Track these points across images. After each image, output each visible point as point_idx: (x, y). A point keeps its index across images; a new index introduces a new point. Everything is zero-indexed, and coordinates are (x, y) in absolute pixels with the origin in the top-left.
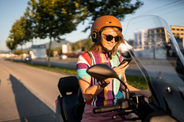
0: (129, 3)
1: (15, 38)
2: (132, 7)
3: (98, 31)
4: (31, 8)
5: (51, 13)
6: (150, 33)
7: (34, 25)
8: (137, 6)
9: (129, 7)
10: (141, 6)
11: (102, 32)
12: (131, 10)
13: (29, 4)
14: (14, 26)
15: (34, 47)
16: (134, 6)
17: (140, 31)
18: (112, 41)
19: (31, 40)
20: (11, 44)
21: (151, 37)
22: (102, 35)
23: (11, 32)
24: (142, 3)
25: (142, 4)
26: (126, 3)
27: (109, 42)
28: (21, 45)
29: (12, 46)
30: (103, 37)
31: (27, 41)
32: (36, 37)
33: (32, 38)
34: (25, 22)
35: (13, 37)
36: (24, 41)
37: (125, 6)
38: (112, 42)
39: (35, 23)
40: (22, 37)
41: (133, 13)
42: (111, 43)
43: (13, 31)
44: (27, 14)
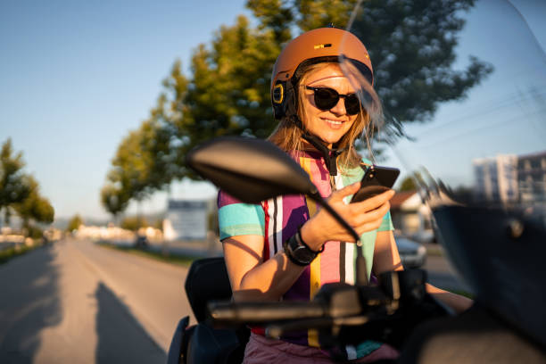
0: (446, 69)
1: (124, 181)
2: (457, 79)
3: (287, 76)
4: (171, 96)
5: (221, 107)
6: (528, 167)
7: (176, 142)
8: (472, 76)
9: (450, 82)
10: (486, 77)
11: (300, 79)
12: (456, 90)
13: (166, 84)
14: (122, 148)
15: (174, 205)
16: (464, 77)
17: (491, 158)
18: (334, 109)
19: (167, 185)
20: (114, 199)
21: (529, 179)
22: (301, 89)
23: (115, 163)
24: (487, 67)
25: (490, 71)
26: (439, 69)
27: (327, 114)
28: (140, 199)
29: (115, 203)
30: (303, 96)
31: (154, 189)
32: (180, 177)
33: (168, 181)
34: (151, 134)
35: (119, 177)
36: (147, 188)
37: (437, 77)
38: (338, 115)
39: (179, 136)
40: (143, 176)
41: (461, 99)
42: (333, 116)
43: (121, 160)
44: (158, 113)
